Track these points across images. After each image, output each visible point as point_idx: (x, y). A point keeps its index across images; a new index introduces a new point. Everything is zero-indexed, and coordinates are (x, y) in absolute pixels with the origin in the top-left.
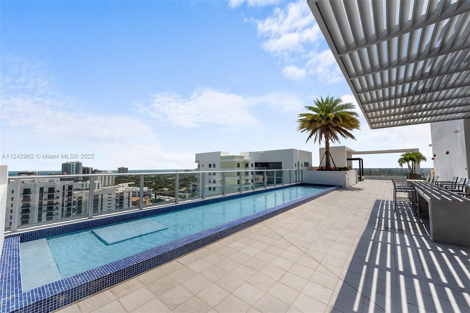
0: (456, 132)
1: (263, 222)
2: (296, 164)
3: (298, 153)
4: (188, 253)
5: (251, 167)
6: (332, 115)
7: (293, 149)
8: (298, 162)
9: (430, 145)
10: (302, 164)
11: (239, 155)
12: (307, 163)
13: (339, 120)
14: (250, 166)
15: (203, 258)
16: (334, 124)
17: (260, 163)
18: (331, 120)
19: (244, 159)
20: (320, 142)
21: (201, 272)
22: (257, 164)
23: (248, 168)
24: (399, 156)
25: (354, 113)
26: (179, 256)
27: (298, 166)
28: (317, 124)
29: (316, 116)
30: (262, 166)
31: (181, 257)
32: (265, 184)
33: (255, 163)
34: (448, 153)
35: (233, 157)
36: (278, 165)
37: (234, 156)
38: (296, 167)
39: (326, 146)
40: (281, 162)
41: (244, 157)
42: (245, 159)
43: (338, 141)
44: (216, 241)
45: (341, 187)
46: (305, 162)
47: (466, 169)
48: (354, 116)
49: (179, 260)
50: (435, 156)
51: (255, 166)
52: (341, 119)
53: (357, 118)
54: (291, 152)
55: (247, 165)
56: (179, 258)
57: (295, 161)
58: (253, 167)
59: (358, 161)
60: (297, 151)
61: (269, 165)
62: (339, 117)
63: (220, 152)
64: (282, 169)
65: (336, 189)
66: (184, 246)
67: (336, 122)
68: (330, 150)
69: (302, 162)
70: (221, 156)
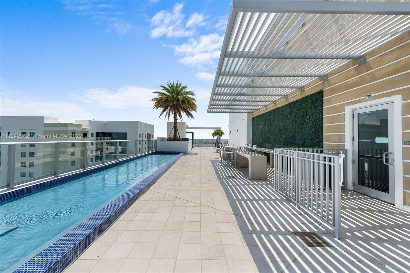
0: (243, 119)
1: (150, 189)
2: (140, 135)
3: (143, 125)
4: (91, 244)
5: (91, 138)
6: (181, 98)
7: (138, 121)
8: (142, 133)
9: (228, 126)
10: (145, 135)
11: (74, 123)
12: (150, 134)
13: (185, 103)
14: (89, 135)
15: (116, 242)
16: (182, 105)
17: (102, 133)
18: (180, 102)
19: (81, 127)
20: (169, 117)
21: (128, 256)
22: (98, 134)
23: (87, 138)
24: (213, 131)
25: (193, 99)
26: (81, 253)
27: (142, 137)
28: (170, 103)
29: (169, 96)
30: (104, 136)
31: (83, 252)
32: (118, 154)
33: (96, 132)
34: (237, 131)
35: (66, 125)
36: (123, 136)
37: (68, 123)
38: (140, 137)
39: (175, 121)
40: (126, 133)
41: (81, 125)
42: (83, 127)
43: (181, 118)
44: (116, 220)
45: (185, 153)
46: (148, 134)
47: (246, 140)
48: (194, 102)
49: (82, 256)
50: (230, 132)
51: (96, 136)
52: (187, 102)
53: (196, 103)
54: (136, 123)
55: (85, 135)
56: (81, 254)
57: (140, 132)
58: (93, 137)
59: (192, 134)
60: (142, 123)
61: (113, 135)
62: (186, 100)
63: (44, 117)
64: (126, 140)
65: (183, 155)
66: (87, 237)
67: (184, 104)
68: (177, 124)
69: (145, 133)
70: (45, 122)
